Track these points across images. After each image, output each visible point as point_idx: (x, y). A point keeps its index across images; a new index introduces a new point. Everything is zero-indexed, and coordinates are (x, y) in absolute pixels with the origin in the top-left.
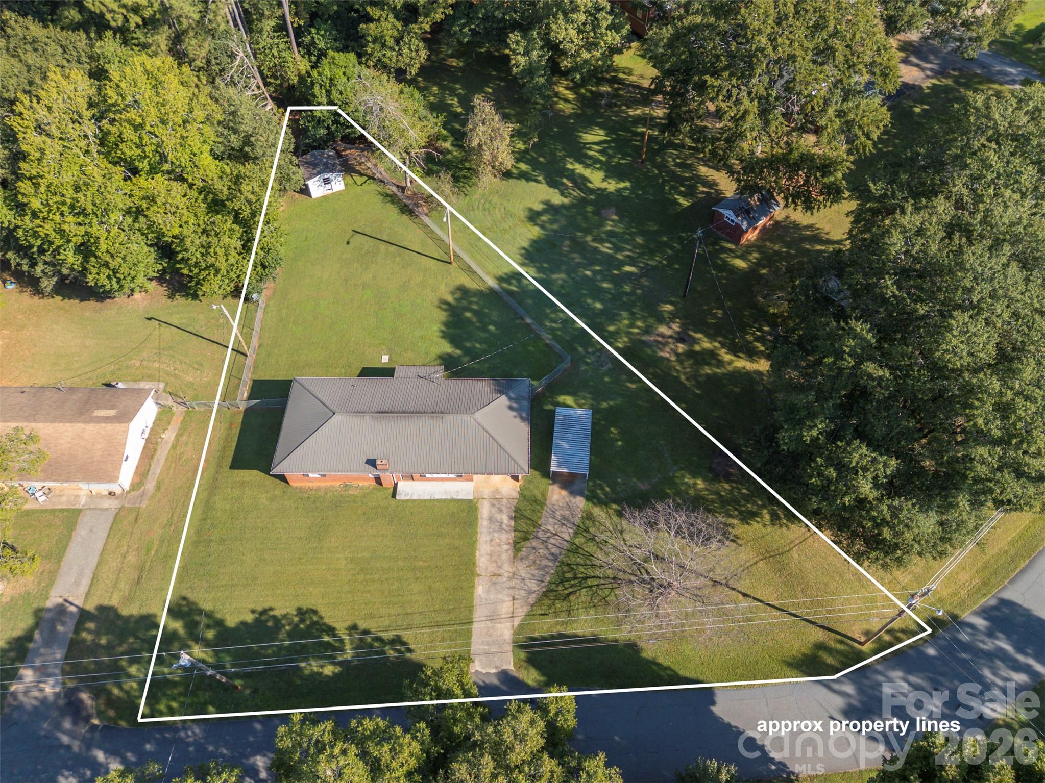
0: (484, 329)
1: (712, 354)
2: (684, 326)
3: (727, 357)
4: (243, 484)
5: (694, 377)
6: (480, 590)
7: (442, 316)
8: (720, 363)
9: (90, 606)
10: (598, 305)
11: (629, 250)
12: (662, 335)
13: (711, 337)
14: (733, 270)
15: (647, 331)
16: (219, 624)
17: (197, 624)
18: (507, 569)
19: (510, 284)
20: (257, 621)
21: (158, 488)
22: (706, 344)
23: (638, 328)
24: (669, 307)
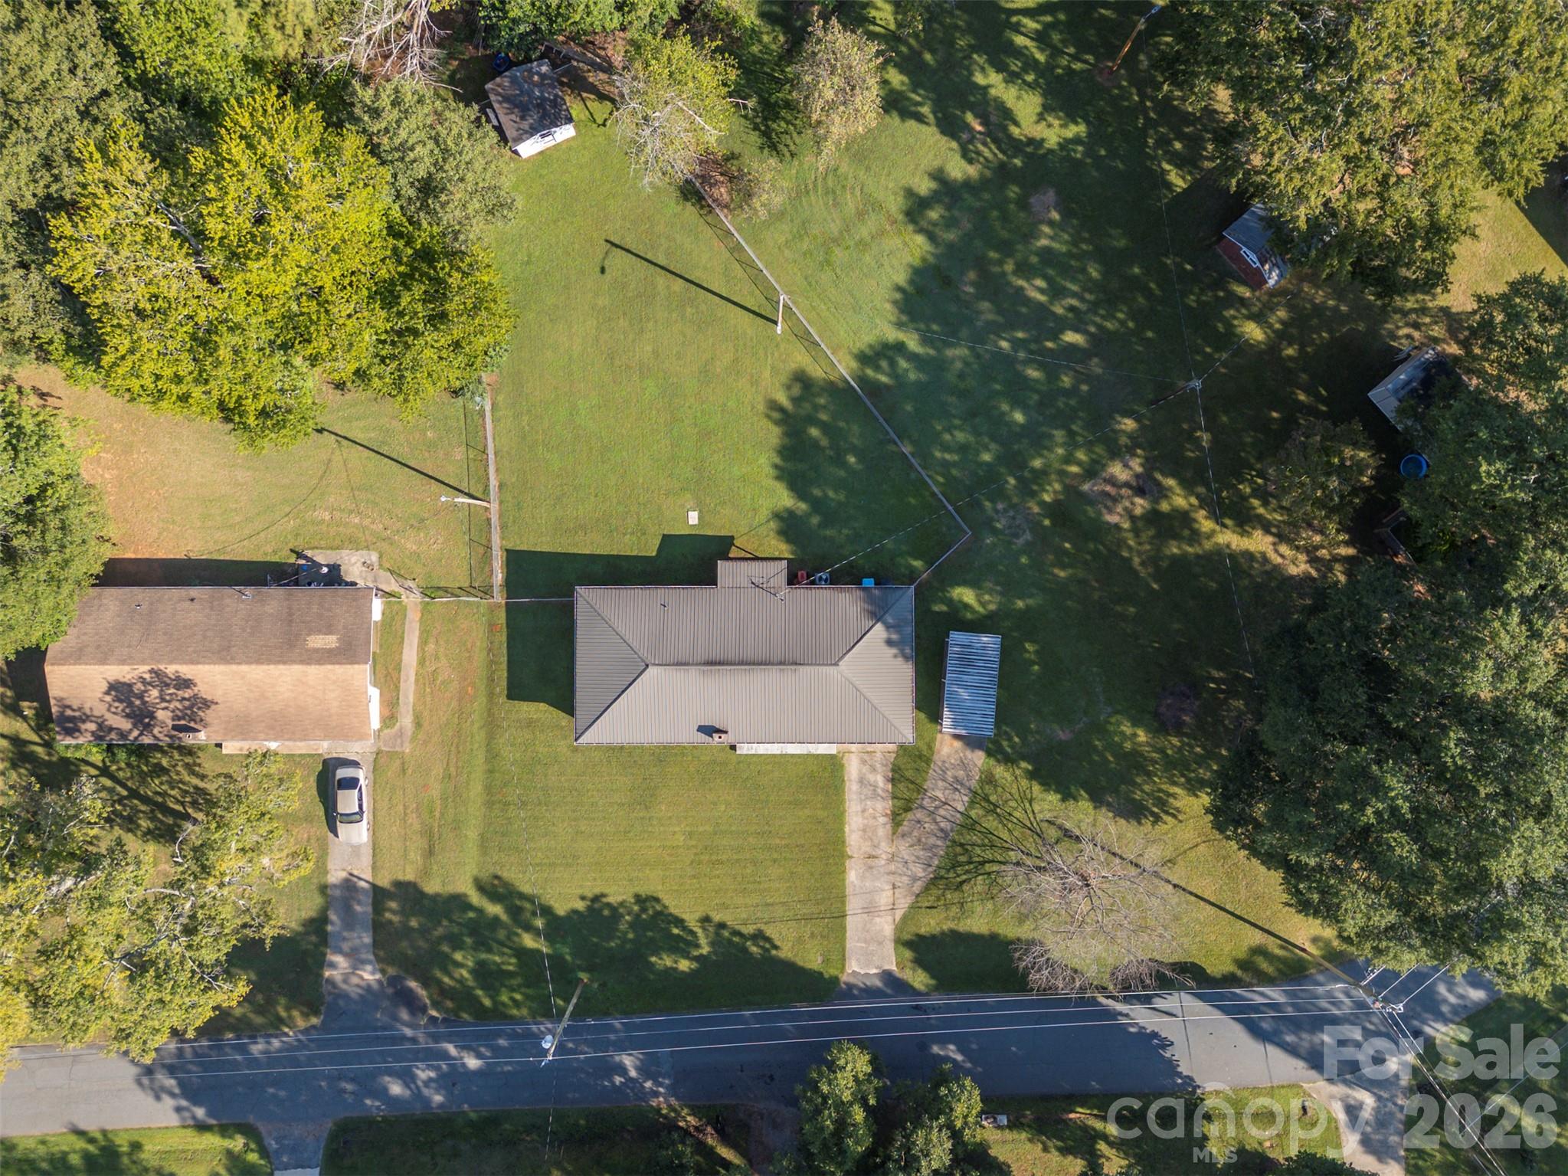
0: (839, 460)
1: (1185, 518)
2: (1150, 464)
3: (1206, 525)
4: (530, 724)
5: (1153, 560)
6: (852, 876)
7: (773, 434)
8: (1195, 536)
9: (384, 882)
10: (1019, 417)
11: (1074, 295)
12: (1112, 481)
13: (1188, 485)
14: (1244, 347)
15: (1092, 472)
16: (547, 911)
17: (520, 909)
18: (885, 848)
19: (877, 368)
20: (589, 908)
21: (418, 724)
22: (1180, 500)
23: (1079, 463)
24: (1129, 424)
